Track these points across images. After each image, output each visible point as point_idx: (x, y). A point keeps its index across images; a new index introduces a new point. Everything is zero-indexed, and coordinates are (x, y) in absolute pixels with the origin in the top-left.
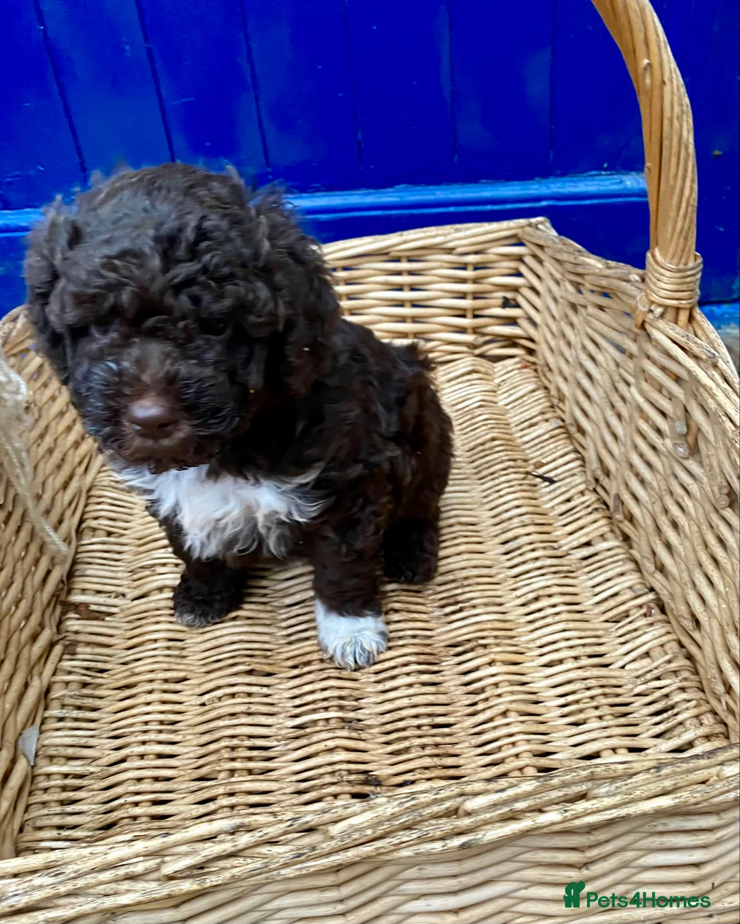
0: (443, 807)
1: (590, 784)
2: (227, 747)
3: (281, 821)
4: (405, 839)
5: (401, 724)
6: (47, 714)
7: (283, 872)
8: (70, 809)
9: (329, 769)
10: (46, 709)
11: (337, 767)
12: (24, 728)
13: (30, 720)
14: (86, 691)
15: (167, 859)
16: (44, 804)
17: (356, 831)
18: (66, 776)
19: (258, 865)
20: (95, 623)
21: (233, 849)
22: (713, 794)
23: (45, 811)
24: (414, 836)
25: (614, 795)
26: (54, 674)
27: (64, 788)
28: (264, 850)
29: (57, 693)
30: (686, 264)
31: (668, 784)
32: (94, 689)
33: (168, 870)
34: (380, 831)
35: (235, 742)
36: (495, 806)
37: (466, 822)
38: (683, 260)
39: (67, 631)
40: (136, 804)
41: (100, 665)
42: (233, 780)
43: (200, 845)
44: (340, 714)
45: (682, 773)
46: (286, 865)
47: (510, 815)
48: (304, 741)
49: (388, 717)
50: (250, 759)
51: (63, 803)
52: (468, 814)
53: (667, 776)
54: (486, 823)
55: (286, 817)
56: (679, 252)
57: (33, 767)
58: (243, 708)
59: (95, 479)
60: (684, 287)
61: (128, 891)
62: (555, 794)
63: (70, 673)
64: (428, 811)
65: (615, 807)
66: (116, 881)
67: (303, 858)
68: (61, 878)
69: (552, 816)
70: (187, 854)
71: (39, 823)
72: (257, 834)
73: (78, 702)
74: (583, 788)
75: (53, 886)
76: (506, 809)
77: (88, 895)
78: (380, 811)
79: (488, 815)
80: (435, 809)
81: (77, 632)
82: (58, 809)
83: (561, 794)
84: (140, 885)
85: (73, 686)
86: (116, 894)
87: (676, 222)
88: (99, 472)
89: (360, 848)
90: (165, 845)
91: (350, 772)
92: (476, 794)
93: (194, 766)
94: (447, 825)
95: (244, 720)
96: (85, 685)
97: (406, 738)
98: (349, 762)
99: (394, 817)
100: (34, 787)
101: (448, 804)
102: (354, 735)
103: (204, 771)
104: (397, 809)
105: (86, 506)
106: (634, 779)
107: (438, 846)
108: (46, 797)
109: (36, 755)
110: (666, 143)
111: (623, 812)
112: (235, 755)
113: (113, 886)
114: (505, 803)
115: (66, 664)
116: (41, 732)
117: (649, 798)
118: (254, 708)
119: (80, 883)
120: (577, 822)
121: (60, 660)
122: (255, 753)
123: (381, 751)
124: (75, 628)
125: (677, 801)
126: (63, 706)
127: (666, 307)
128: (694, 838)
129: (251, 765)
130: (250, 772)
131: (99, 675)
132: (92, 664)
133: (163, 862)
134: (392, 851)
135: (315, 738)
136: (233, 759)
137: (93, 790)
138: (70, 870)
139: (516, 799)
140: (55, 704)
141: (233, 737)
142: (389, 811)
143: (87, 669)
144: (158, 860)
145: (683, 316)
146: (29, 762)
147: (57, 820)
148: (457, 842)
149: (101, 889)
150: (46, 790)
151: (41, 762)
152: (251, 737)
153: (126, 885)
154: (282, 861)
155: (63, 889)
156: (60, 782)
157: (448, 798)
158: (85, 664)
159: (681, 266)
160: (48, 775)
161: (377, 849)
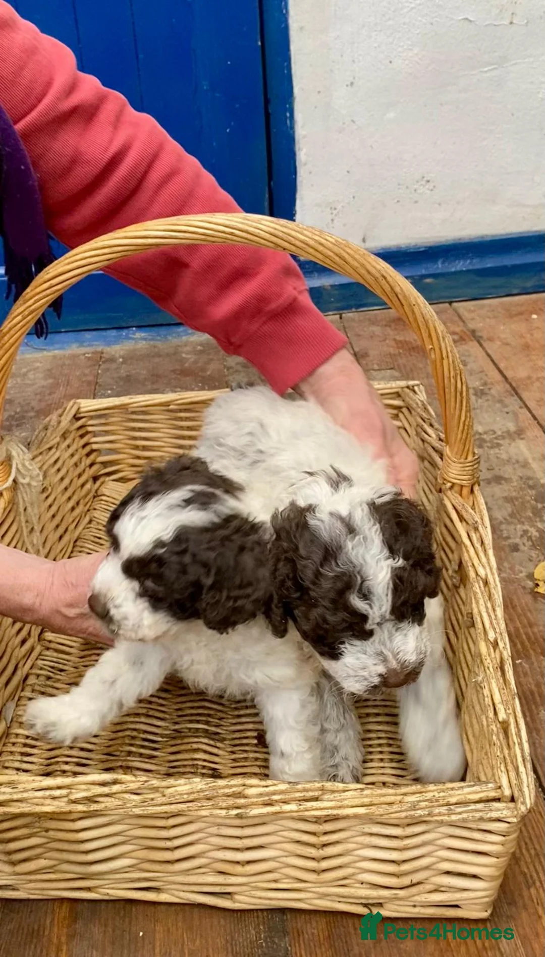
0: (231, 790)
1: (320, 792)
2: (129, 736)
3: (139, 781)
4: (205, 804)
5: (245, 741)
6: (22, 694)
7: (134, 810)
8: (26, 759)
9: (190, 763)
10: (22, 690)
11: (196, 762)
12: (7, 701)
13: (12, 696)
14: (49, 683)
15: (73, 791)
16: (11, 752)
17: (179, 794)
18: (27, 737)
19: (120, 803)
20: (63, 636)
21: (109, 792)
22: (390, 811)
23: (11, 758)
24: (211, 804)
25: (332, 801)
26: (31, 668)
27: (25, 745)
28: (127, 796)
29: (32, 680)
30: (466, 459)
31: (366, 800)
32: (54, 682)
33: (73, 797)
34: (191, 797)
35: (135, 734)
36: (261, 795)
37: (242, 801)
38: (464, 456)
39: (45, 640)
40: (67, 763)
41: (61, 666)
42: (129, 758)
43: (92, 787)
44: (206, 727)
45: (377, 795)
46: (135, 806)
47: (269, 802)
48: (179, 742)
49: (237, 735)
50: (143, 747)
51: (22, 754)
52: (246, 797)
53: (367, 796)
54: (253, 804)
55: (141, 780)
56: (460, 452)
57: (8, 728)
58: (144, 711)
59: (80, 533)
60: (465, 473)
61: (49, 805)
62: (298, 795)
63: (41, 669)
64: (222, 791)
65: (331, 808)
66: (43, 798)
67: (146, 804)
68: (15, 790)
69: (293, 807)
70: (85, 790)
71: (7, 764)
72: (124, 786)
73: (43, 690)
74: (316, 794)
75: (11, 794)
76: (267, 798)
77: (28, 803)
78: (194, 786)
79: (256, 800)
80: (227, 791)
81: (50, 642)
82: (19, 758)
83: (302, 795)
84: (56, 803)
85: (42, 678)
86: (42, 805)
87: (457, 434)
88: (84, 529)
89: (179, 805)
90: (74, 783)
91: (204, 767)
92: (252, 786)
93: (106, 745)
94: (231, 802)
95: (143, 719)
96: (49, 678)
97: (246, 751)
98: (205, 760)
99: (202, 791)
100: (7, 741)
101: (234, 789)
102: (212, 742)
103: (111, 749)
104: (204, 787)
105: (72, 552)
106: (347, 793)
107: (223, 812)
108: (13, 749)
109: (12, 721)
110: (447, 390)
111: (335, 812)
112: (133, 742)
113: (42, 800)
114: (268, 794)
115: (40, 663)
116: (17, 706)
117: (353, 807)
118: (151, 713)
119: (25, 795)
120: (307, 813)
121: (37, 659)
122: (146, 744)
123: (227, 757)
124: (50, 638)
125: (368, 811)
126: (33, 691)
127: (454, 484)
128: (390, 842)
129: (142, 751)
130: (141, 755)
131: (59, 673)
132: (56, 665)
133: (71, 793)
134: (197, 810)
135: (186, 740)
136: (132, 745)
137: (42, 749)
138: (20, 786)
139: (274, 793)
140: (28, 689)
141: (135, 730)
142: (200, 787)
143: (53, 667)
144: (69, 791)
145: (466, 491)
146: (6, 724)
147: (17, 765)
148: (234, 812)
149: (35, 801)
150: (14, 744)
151: (15, 725)
152: (145, 732)
153: (48, 801)
154: (134, 803)
155: (15, 797)
156: (23, 741)
157: (235, 786)
158: (52, 664)
159: (462, 460)
160: (17, 735)
161: (188, 807)
